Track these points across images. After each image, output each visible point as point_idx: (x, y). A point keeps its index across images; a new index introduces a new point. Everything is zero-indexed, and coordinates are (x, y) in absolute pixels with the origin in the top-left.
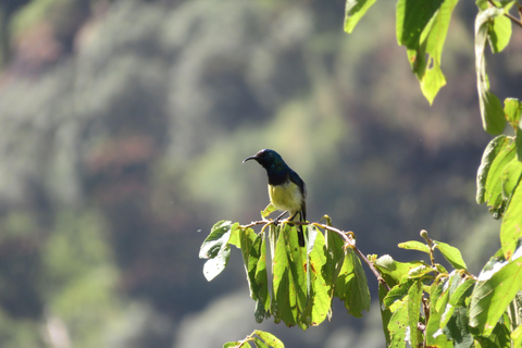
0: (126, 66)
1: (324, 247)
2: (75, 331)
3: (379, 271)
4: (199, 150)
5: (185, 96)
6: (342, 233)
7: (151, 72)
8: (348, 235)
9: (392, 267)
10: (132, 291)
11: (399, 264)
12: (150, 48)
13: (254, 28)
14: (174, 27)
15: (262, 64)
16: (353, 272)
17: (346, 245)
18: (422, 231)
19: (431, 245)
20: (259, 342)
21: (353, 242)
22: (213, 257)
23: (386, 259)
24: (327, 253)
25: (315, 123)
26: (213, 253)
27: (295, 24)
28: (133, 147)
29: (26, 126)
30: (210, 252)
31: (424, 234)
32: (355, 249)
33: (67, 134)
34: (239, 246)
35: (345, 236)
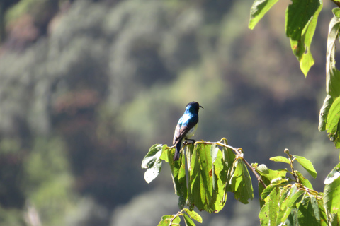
0: (80, 44)
1: (222, 159)
2: (45, 216)
3: (259, 174)
4: (128, 99)
5: (119, 64)
6: (235, 149)
7: (97, 48)
8: (238, 151)
9: (267, 172)
10: (82, 190)
11: (271, 171)
12: (97, 32)
13: (165, 21)
14: (113, 19)
15: (169, 44)
16: (242, 175)
17: (237, 157)
18: (286, 150)
19: (292, 158)
20: (186, 216)
21: (242, 155)
22: (150, 167)
23: (263, 167)
24: (223, 163)
25: (203, 83)
26: (151, 165)
27: (192, 18)
28: (85, 97)
29: (15, 82)
30: (148, 164)
31: (287, 151)
32: (243, 160)
33: (42, 88)
34: (167, 161)
35: (237, 151)
